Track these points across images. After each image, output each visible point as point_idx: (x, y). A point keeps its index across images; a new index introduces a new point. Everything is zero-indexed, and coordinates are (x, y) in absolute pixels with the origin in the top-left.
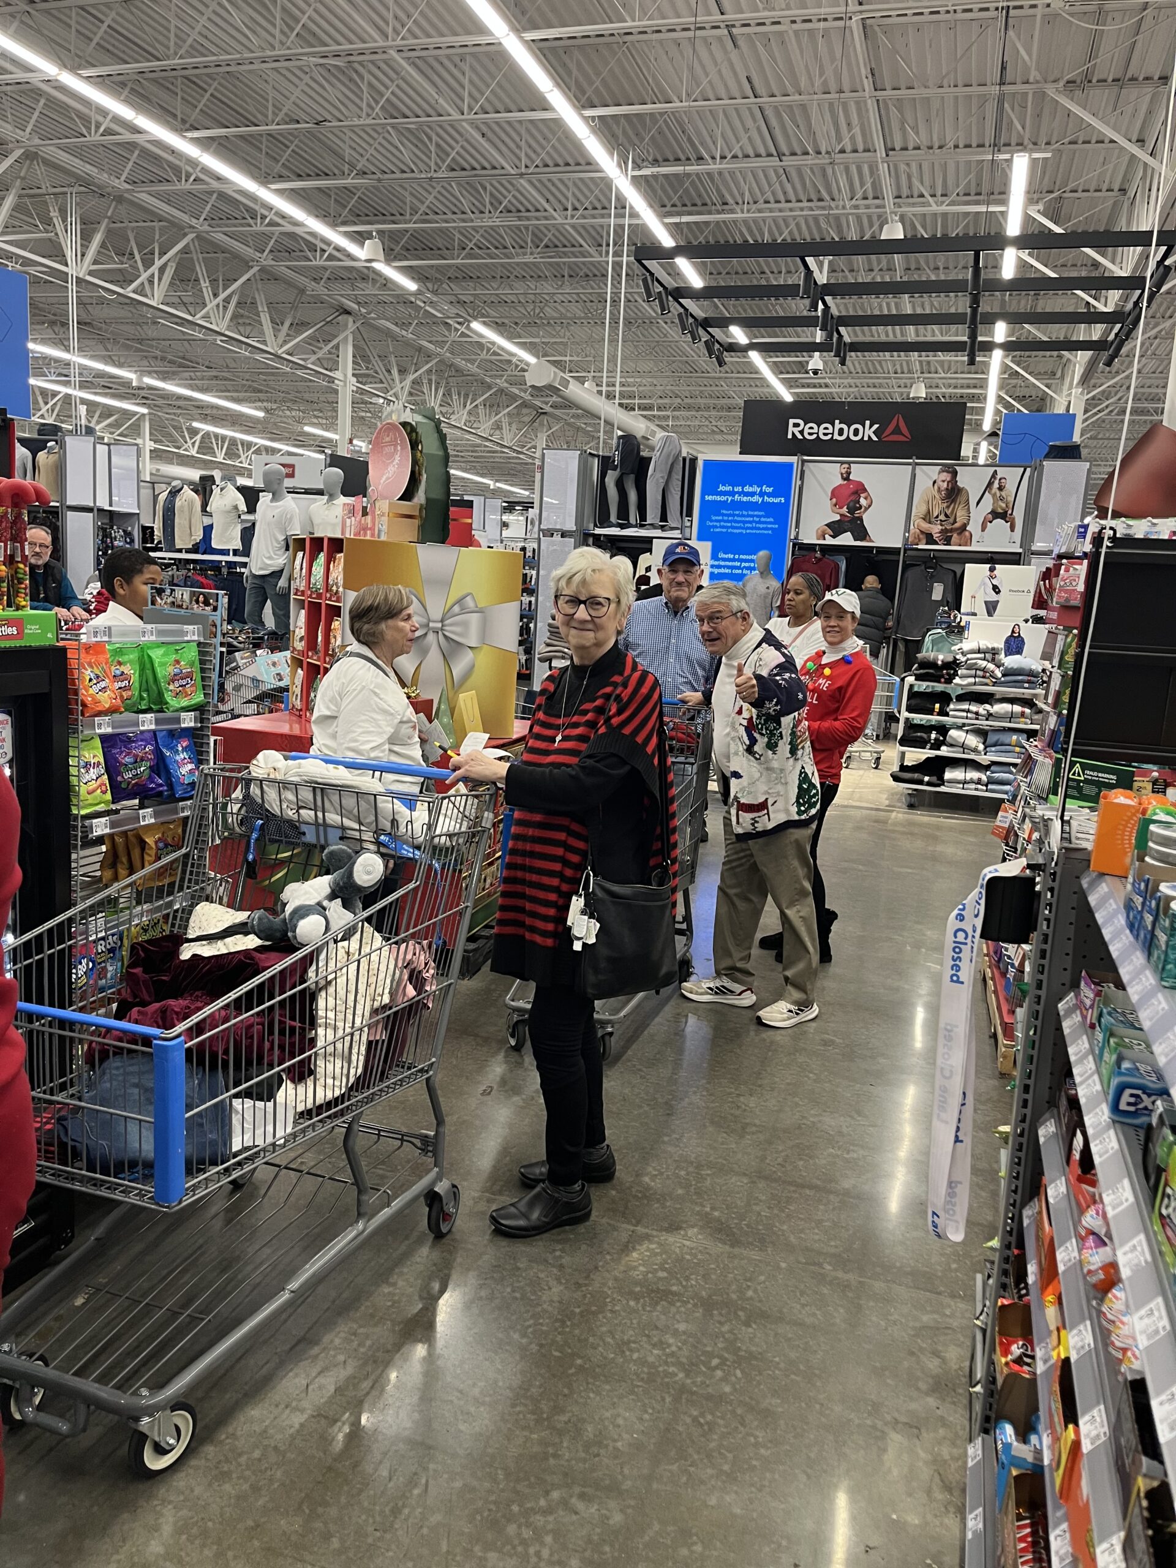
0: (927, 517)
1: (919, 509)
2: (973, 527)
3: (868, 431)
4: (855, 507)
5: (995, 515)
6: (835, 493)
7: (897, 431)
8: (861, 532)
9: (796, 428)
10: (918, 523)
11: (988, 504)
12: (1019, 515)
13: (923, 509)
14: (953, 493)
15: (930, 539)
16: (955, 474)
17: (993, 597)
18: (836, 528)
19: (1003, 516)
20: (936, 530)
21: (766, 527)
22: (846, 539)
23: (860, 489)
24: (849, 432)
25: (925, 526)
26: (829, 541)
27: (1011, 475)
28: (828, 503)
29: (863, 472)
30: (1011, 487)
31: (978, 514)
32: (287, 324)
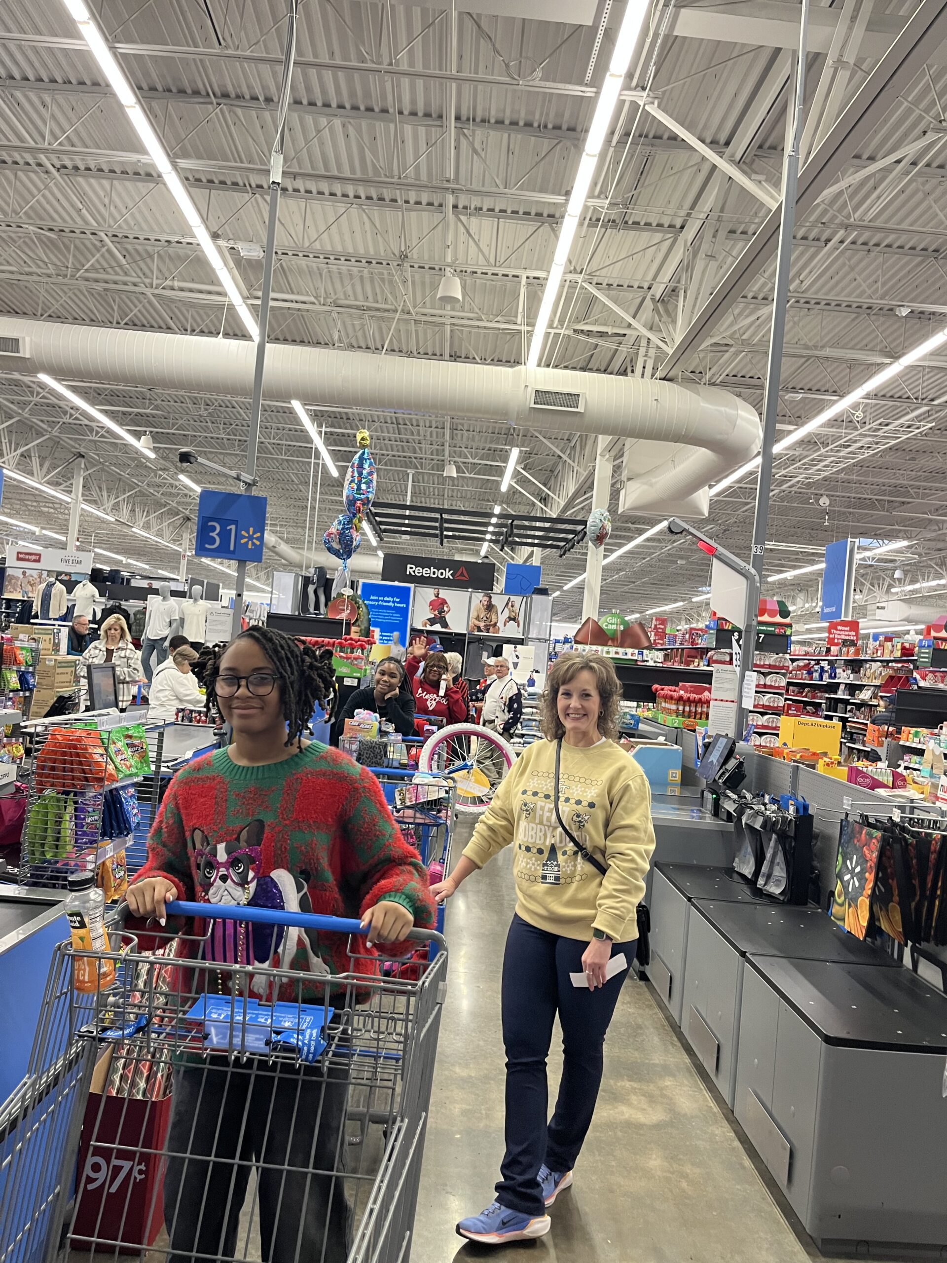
0: (478, 618)
1: (473, 614)
2: (500, 624)
3: (448, 574)
4: (441, 612)
5: (510, 619)
6: (431, 604)
7: (462, 574)
8: (445, 625)
9: (411, 569)
10: (473, 621)
11: (506, 613)
12: (521, 619)
13: (476, 614)
14: (490, 607)
15: (479, 630)
16: (490, 597)
17: (516, 660)
18: (432, 621)
19: (514, 619)
20: (482, 624)
21: (397, 619)
22: (437, 627)
23: (444, 602)
24: (438, 573)
25: (477, 622)
26: (429, 628)
27: (517, 600)
28: (428, 608)
29: (444, 593)
30: (517, 606)
31: (503, 618)
32: (47, 464)
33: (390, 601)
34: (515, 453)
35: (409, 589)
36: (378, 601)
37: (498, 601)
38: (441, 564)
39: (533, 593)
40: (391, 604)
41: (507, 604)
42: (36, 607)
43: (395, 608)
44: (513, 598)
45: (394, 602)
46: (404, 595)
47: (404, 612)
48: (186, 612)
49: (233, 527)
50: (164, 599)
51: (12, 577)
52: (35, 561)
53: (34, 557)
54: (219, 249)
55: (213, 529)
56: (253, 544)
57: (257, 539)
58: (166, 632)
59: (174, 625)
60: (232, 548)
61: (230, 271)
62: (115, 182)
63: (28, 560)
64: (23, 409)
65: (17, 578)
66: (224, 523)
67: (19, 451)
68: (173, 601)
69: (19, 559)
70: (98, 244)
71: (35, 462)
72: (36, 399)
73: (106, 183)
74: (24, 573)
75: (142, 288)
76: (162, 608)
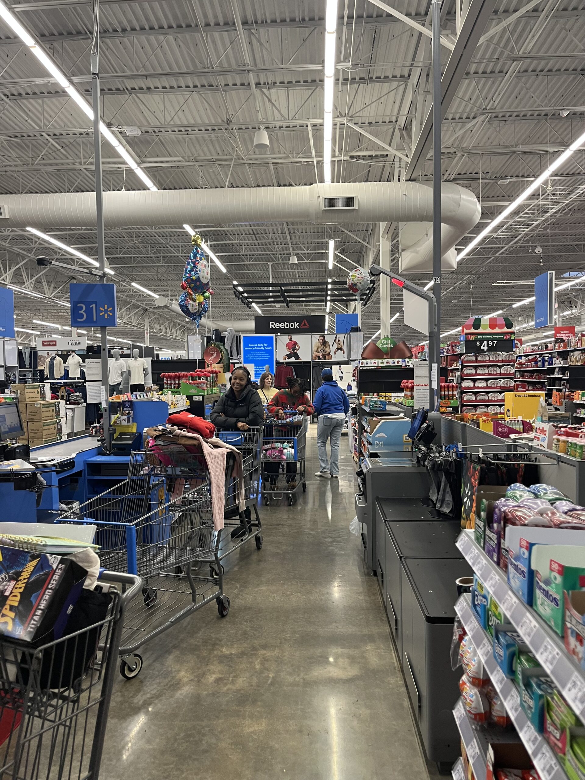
0: (317, 351)
1: (314, 349)
2: (332, 353)
3: (296, 325)
4: (294, 349)
5: (338, 349)
6: (287, 345)
7: (305, 325)
8: (297, 357)
9: (272, 325)
10: (315, 353)
11: (335, 346)
12: (345, 349)
13: (316, 349)
14: (324, 343)
15: (319, 358)
16: (324, 337)
17: (341, 375)
18: (289, 356)
19: (340, 349)
20: (320, 355)
21: (267, 357)
22: (293, 360)
23: (295, 343)
24: (290, 326)
25: (317, 354)
26: (287, 360)
27: (341, 337)
28: (285, 348)
29: (295, 338)
30: (342, 340)
31: (333, 349)
32: (52, 286)
33: (262, 346)
34: (332, 243)
35: (272, 337)
36: (254, 347)
37: (330, 339)
38: (290, 319)
39: (351, 331)
40: (262, 348)
41: (335, 340)
42: (47, 373)
43: (265, 350)
44: (338, 336)
45: (264, 347)
46: (269, 341)
47: (271, 352)
48: (131, 366)
49: (94, 306)
50: (117, 359)
51: (41, 357)
52: (53, 345)
53: (52, 343)
54: (113, 132)
55: (81, 308)
56: (108, 315)
57: (110, 311)
58: (120, 380)
59: (124, 375)
60: (95, 319)
61: (124, 147)
62: (45, 100)
63: (49, 345)
64: (30, 253)
65: (44, 357)
66: (88, 304)
67: (34, 278)
68: (122, 360)
69: (44, 345)
70: (45, 141)
71: (45, 284)
72: (37, 246)
73: (40, 101)
74: (48, 353)
75: (77, 166)
76: (116, 365)
